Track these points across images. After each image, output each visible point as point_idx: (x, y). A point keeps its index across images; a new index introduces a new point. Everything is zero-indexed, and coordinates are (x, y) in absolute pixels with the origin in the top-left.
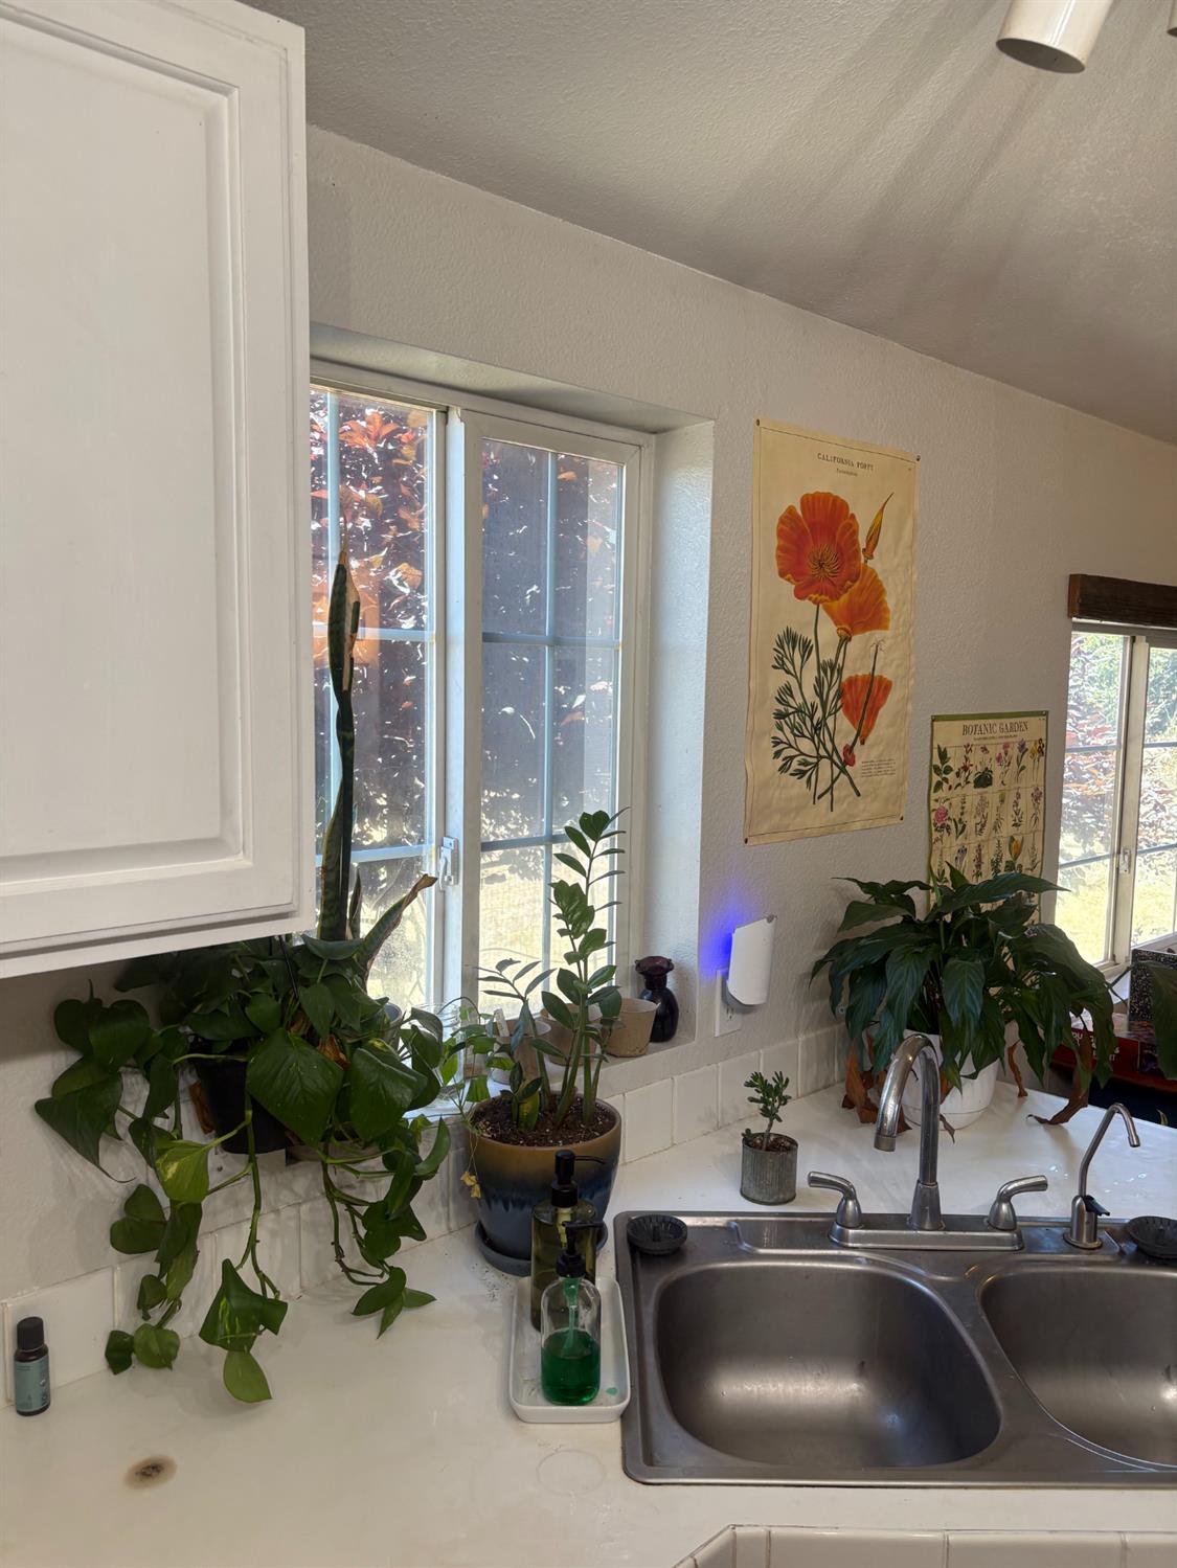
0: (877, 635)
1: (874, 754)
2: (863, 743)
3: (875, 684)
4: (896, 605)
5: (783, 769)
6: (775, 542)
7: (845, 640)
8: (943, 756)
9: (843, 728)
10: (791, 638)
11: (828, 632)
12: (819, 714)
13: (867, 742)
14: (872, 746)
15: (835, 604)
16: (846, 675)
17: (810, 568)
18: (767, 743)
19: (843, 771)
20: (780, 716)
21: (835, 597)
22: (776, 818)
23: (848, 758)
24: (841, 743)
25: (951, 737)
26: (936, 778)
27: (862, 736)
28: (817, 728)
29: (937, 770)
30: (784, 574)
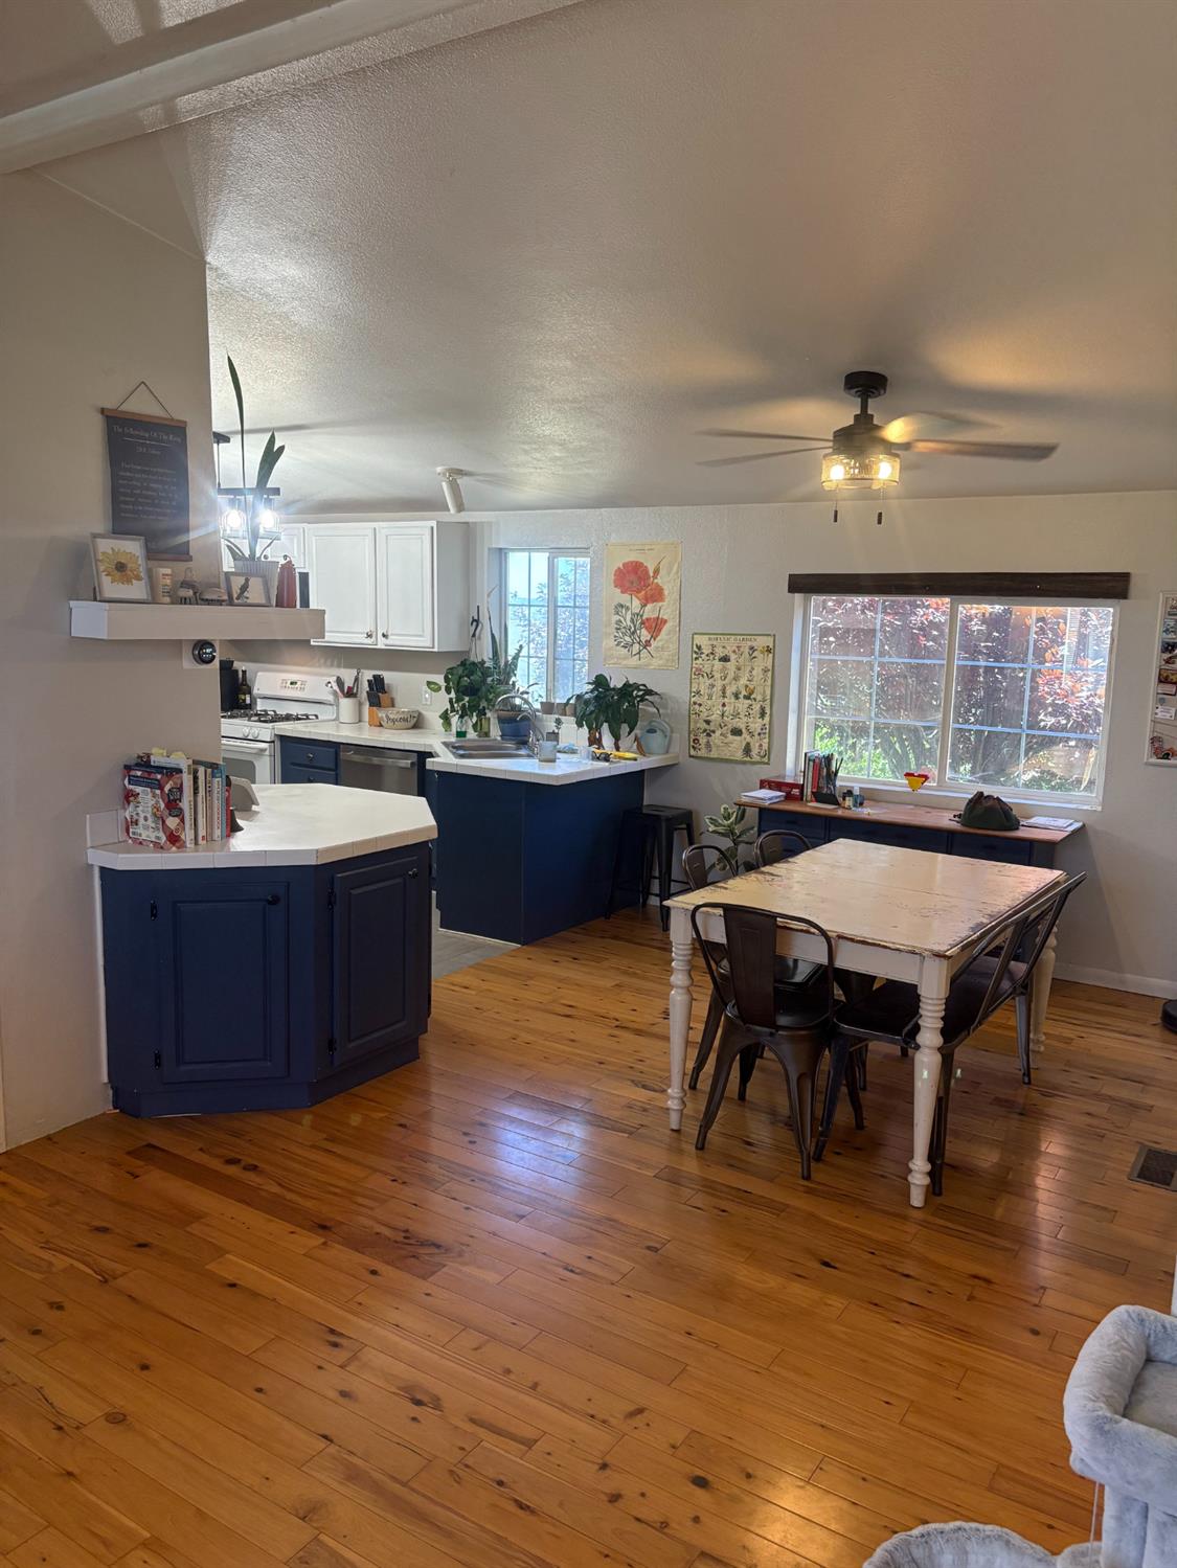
0: (660, 604)
1: (660, 644)
2: (655, 640)
3: (659, 622)
4: (670, 593)
5: (617, 645)
6: (613, 577)
7: (644, 606)
8: (699, 648)
9: (645, 635)
10: (622, 606)
11: (636, 604)
12: (633, 629)
13: (657, 640)
14: (661, 640)
15: (640, 595)
16: (644, 618)
17: (628, 585)
18: (612, 637)
19: (645, 647)
20: (617, 629)
21: (639, 591)
23: (648, 643)
24: (643, 639)
25: (699, 640)
26: (695, 656)
27: (654, 637)
28: (633, 633)
29: (696, 652)
30: (616, 587)
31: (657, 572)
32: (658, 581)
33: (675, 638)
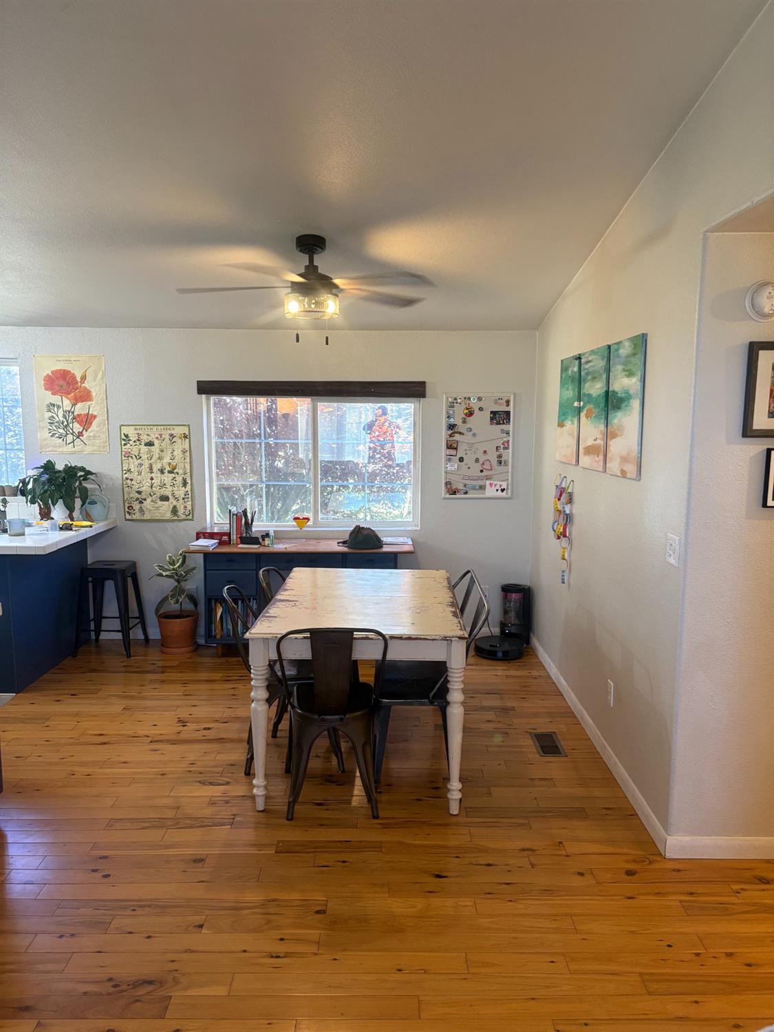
0: (89, 403)
1: (92, 434)
2: (86, 431)
3: (89, 417)
4: (97, 395)
5: (52, 436)
6: (43, 382)
7: (74, 405)
8: (127, 436)
9: (77, 428)
10: (53, 405)
11: (67, 404)
12: (65, 423)
13: (88, 431)
14: (91, 432)
15: (69, 396)
16: (75, 414)
17: (57, 388)
18: (46, 430)
19: (78, 437)
20: (50, 423)
21: (68, 393)
22: (51, 448)
23: (80, 434)
24: (76, 431)
25: (125, 430)
26: (123, 442)
27: (85, 429)
28: (66, 426)
29: (124, 440)
30: (46, 390)
31: (84, 378)
32: (86, 385)
33: (105, 429)
